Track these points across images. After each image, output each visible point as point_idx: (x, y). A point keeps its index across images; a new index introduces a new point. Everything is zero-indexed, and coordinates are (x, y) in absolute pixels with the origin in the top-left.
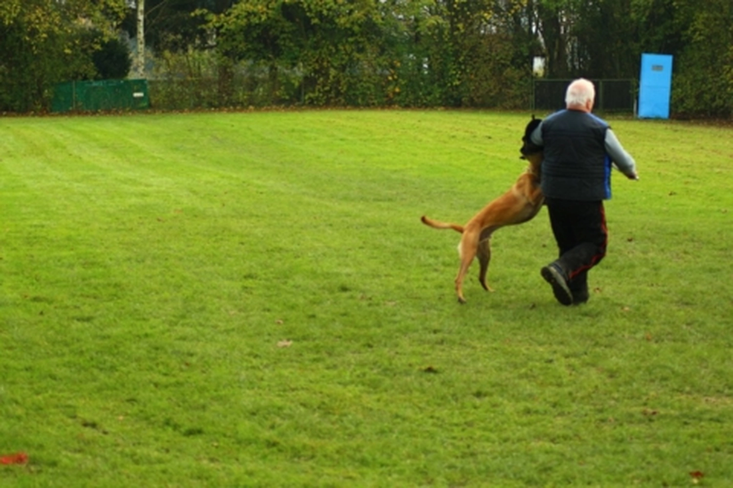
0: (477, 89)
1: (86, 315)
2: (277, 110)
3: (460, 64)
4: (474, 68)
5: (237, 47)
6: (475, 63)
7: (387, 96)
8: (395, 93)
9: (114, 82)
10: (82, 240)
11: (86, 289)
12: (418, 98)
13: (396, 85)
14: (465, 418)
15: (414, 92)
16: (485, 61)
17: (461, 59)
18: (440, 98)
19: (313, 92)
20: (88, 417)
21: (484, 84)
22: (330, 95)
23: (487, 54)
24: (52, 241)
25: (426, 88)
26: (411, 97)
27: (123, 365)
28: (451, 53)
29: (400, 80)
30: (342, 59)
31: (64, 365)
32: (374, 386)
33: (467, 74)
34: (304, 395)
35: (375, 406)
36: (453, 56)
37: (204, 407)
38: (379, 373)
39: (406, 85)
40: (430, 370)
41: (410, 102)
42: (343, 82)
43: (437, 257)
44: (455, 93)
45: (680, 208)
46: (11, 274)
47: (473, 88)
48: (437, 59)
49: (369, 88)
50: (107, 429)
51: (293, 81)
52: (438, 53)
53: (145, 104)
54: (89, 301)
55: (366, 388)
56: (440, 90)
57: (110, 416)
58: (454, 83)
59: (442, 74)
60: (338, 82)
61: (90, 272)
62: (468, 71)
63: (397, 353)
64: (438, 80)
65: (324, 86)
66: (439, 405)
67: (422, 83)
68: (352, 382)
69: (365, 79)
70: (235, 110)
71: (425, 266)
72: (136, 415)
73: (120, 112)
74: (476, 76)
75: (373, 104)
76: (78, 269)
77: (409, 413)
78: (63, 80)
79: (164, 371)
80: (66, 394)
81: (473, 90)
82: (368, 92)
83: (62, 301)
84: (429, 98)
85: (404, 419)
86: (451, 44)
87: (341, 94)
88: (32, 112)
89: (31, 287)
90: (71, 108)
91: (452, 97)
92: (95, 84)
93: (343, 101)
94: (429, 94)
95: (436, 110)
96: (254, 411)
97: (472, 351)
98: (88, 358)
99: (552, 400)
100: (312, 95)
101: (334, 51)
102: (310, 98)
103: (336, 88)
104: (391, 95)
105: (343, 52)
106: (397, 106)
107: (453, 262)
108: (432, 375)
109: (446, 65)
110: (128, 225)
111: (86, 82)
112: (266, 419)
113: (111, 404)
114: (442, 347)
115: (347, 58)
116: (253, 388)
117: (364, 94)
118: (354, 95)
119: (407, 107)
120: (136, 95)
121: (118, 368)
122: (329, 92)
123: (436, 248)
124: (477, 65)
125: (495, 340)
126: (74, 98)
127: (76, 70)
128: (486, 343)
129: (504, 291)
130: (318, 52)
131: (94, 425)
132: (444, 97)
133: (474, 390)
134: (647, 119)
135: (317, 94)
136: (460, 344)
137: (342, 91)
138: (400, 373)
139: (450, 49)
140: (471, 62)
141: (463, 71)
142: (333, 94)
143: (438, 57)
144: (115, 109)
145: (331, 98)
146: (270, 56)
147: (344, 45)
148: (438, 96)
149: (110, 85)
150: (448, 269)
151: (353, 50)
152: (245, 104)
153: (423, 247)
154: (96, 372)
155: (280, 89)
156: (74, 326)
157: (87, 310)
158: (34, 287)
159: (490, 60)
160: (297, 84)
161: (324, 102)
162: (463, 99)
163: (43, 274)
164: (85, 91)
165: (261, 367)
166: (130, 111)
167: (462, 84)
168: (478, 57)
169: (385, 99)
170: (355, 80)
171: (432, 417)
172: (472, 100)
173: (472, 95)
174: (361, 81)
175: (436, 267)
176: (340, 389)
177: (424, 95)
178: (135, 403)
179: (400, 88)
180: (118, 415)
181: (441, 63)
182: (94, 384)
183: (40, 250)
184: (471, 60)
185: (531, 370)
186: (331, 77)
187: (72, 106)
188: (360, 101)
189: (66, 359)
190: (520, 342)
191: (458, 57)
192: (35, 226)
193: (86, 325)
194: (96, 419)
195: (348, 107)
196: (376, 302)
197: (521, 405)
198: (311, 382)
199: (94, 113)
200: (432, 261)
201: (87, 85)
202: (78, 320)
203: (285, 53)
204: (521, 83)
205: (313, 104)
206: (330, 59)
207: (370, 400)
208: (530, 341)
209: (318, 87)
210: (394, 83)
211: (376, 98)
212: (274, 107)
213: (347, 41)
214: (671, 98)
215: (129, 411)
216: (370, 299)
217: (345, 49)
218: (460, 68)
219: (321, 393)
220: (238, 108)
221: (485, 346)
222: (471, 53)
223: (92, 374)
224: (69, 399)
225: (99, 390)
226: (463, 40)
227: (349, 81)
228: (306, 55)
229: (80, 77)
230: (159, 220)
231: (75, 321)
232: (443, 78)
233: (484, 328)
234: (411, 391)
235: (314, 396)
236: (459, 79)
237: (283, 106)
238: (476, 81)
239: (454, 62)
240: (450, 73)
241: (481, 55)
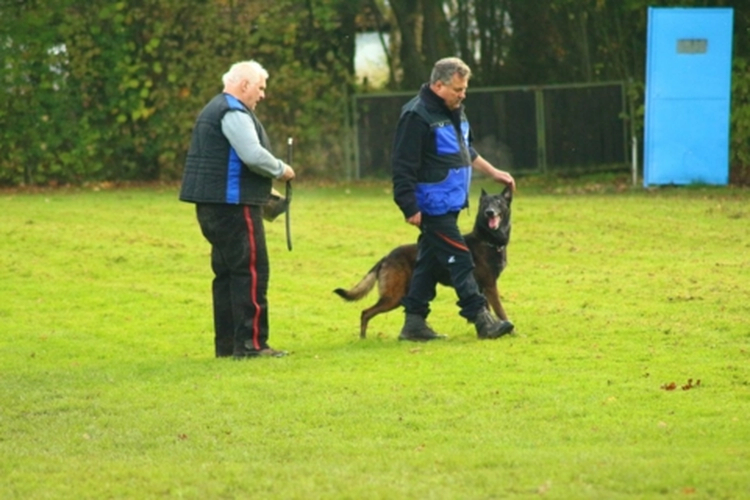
3: (148, 58)
4: (187, 70)
6: (190, 54)
15: (24, 143)
16: (219, 50)
17: (152, 45)
18: (100, 155)
23: (222, 30)
25: (58, 131)
26: (18, 156)
28: (121, 30)
33: (169, 86)
36: (128, 39)
41: (14, 173)
44: (139, 141)
45: (703, 420)
48: (85, 50)
52: (86, 32)
56: (96, 135)
58: (136, 115)
59: (101, 90)
62: (172, 78)
64: (92, 106)
67: (45, 118)
74: (195, 91)
84: (66, 158)
91: (130, 152)
94: (65, 147)
95: (89, 189)
109: (109, 64)
119: (6, 184)
124: (195, 62)
132: (109, 152)
134: (667, 189)
139: (119, 18)
140: (176, 55)
141: (159, 79)
143: (89, 43)
148: (91, 150)
159: (231, 44)
162: (163, 158)
167: (158, 116)
168: (199, 38)
177: (51, 149)
181: (95, 58)
184: (179, 48)
191: (143, 41)
204: (319, 104)
214: (733, 127)
218: (150, 73)
222: (177, 30)
232: (105, 100)
236: (149, 103)
239: (133, 54)
240: (122, 87)
241: (206, 34)
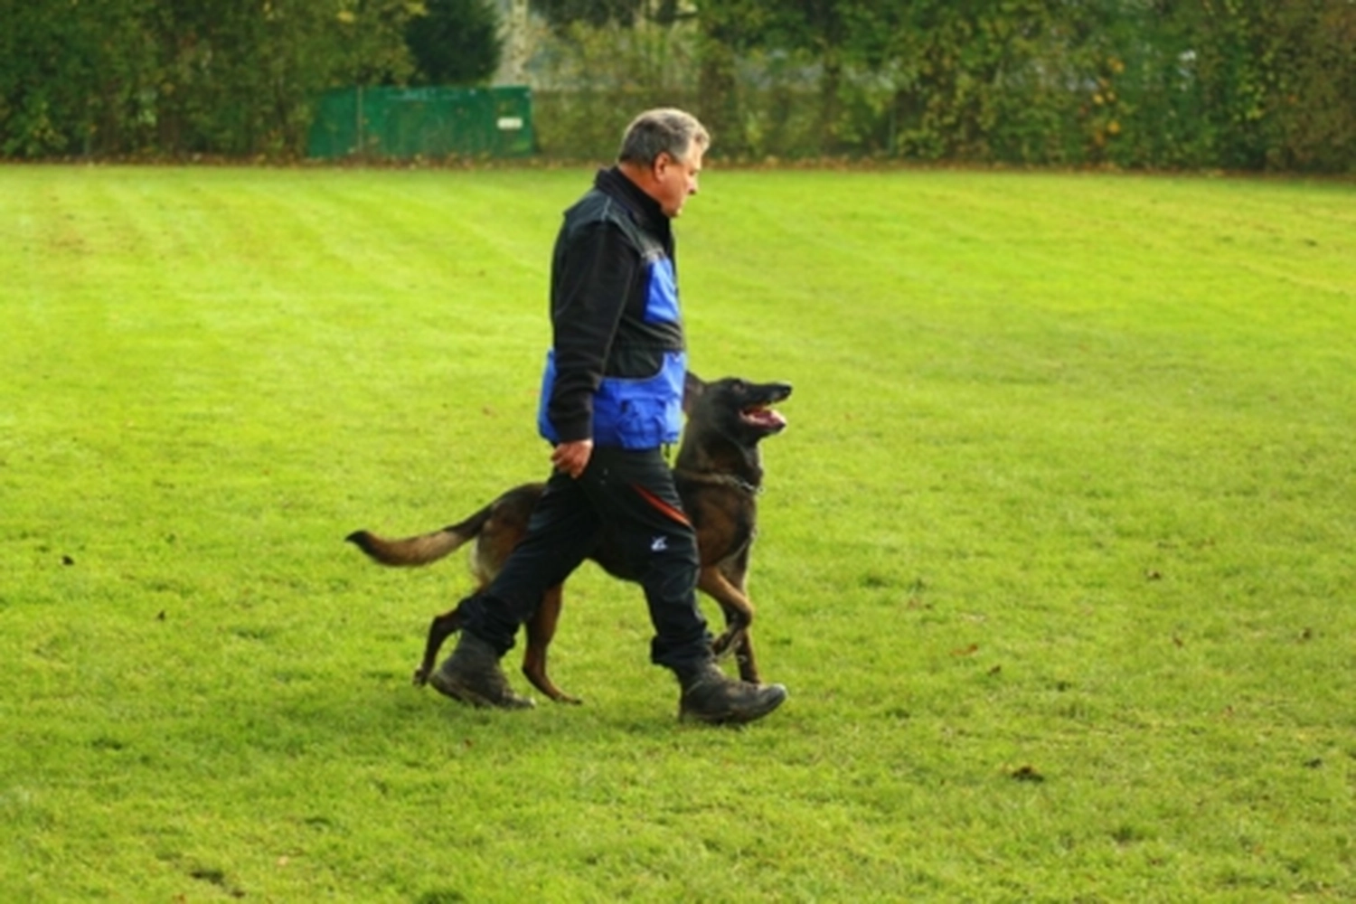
0: (1304, 130)
1: (263, 622)
2: (830, 167)
3: (1264, 68)
4: (1296, 79)
5: (742, 18)
6: (1300, 67)
7: (1090, 141)
8: (1108, 135)
9: (454, 92)
10: (292, 452)
11: (277, 564)
12: (1160, 147)
13: (1112, 115)
14: (1078, 888)
15: (1153, 133)
16: (1325, 64)
17: (1268, 57)
18: (1216, 147)
19: (917, 127)
20: (208, 857)
21: (1321, 118)
22: (956, 137)
23: (1329, 47)
24: (225, 452)
25: (1183, 124)
26: (1147, 144)
27: (321, 740)
28: (1243, 43)
29: (1122, 105)
30: (987, 52)
31: (184, 737)
32: (885, 807)
33: (1280, 92)
34: (717, 822)
35: (879, 852)
36: (1249, 49)
37: (479, 841)
38: (907, 778)
39: (1135, 117)
40: (1025, 774)
41: (1143, 157)
42: (987, 105)
43: (1104, 515)
44: (1250, 138)
46: (111, 524)
47: (1294, 126)
48: (1210, 57)
49: (1047, 122)
50: (246, 886)
51: (870, 101)
52: (1212, 42)
53: (523, 145)
54: (276, 591)
55: (866, 811)
56: (1214, 130)
57: (260, 857)
58: (1249, 115)
59: (1222, 92)
60: (976, 105)
61: (294, 525)
62: (1283, 85)
63: (961, 732)
64: (1213, 106)
65: (942, 113)
66: (1025, 855)
67: (1172, 113)
68: (839, 796)
69: (1038, 99)
70: (733, 166)
71: (1073, 533)
72: (322, 855)
73: (467, 163)
74: (1302, 97)
75: (1057, 159)
76: (270, 517)
77: (951, 872)
78: (335, 83)
79: (412, 757)
80: (172, 803)
81: (1295, 132)
82: (1046, 132)
83: (214, 589)
84: (1187, 148)
85: (937, 885)
86: (1243, 22)
87: (983, 134)
88: (262, 157)
89: (150, 556)
90: (351, 151)
91: (1242, 147)
92: (410, 95)
93: (985, 148)
94: (1188, 138)
95: (1204, 176)
96: (595, 854)
97: (1137, 734)
98: (243, 722)
99: (1295, 854)
100: (912, 134)
101: (968, 31)
102: (909, 142)
103: (972, 120)
104: (1099, 139)
105: (990, 36)
106: (1111, 165)
107: (1141, 528)
108: (1028, 785)
109: (1230, 70)
110: (412, 422)
111: (389, 89)
112: (619, 875)
113: (267, 829)
114: (1071, 723)
115: (997, 49)
116: (606, 802)
117: (1036, 136)
118: (1013, 136)
119: (1135, 166)
120: (507, 123)
121: (306, 747)
122: (954, 127)
123: (1108, 495)
124: (1304, 73)
125: (1197, 710)
126: (360, 127)
127: (366, 60)
128: (1176, 716)
129: (1246, 599)
130: (931, 34)
131: (216, 877)
132: (1224, 145)
133: (1116, 824)
135: (925, 132)
136: (1114, 716)
137: (985, 128)
138: (955, 779)
139: (1242, 32)
140: (1290, 66)
141: (1272, 86)
142: (962, 134)
143: (1213, 51)
144: (453, 155)
145: (959, 142)
146: (820, 40)
147: (991, 20)
148: (1209, 142)
149: (446, 97)
150: (1127, 544)
151: (1012, 33)
152: (758, 152)
153: (1078, 491)
154: (251, 752)
155: (838, 118)
156: (226, 649)
157: (265, 616)
158: (157, 558)
159: (1336, 60)
160: (879, 108)
161: (941, 150)
162: (1270, 153)
163: (184, 527)
164: (386, 112)
165: (638, 755)
166: (488, 160)
167: (1268, 117)
168: (1308, 53)
169: (1085, 148)
170: (1016, 101)
171: (1002, 883)
172: (1288, 155)
173: (1291, 141)
174: (1028, 104)
175: (1100, 539)
176: (806, 812)
177: (1176, 140)
178: (326, 829)
179: (1120, 123)
180: (280, 854)
181: (1219, 65)
182: (242, 780)
183: (191, 472)
184: (1291, 60)
185: (1263, 784)
186: (960, 93)
187: (354, 143)
188: (1025, 150)
189: (191, 722)
190: (1255, 716)
191: (1260, 53)
192: (195, 417)
193: (260, 646)
194: (225, 861)
195: (999, 164)
196: (941, 613)
197: (1215, 864)
198: (743, 792)
199: (405, 163)
200: (1090, 523)
201: (390, 97)
202: (242, 634)
203: (854, 34)
205: (917, 156)
206: (958, 51)
207: (866, 840)
208: (1280, 715)
209: (928, 116)
210: (1107, 111)
211: (1063, 147)
212: (825, 159)
213: (999, 11)
215: (306, 847)
216: (929, 607)
217: (995, 30)
218: (1264, 80)
219: (759, 817)
220: (741, 160)
221: (1171, 723)
222: (1291, 45)
223: (243, 758)
224: (179, 813)
225: (251, 795)
226: (1272, 15)
227: (1000, 104)
228: (903, 40)
229: (375, 79)
230: (486, 412)
231: (234, 638)
232: (1223, 99)
233: (1178, 681)
234: (968, 821)
235: (741, 825)
236: (1261, 105)
237: (845, 157)
238: (1300, 110)
239: (1251, 63)
240: (1240, 91)
241: (1315, 49)
